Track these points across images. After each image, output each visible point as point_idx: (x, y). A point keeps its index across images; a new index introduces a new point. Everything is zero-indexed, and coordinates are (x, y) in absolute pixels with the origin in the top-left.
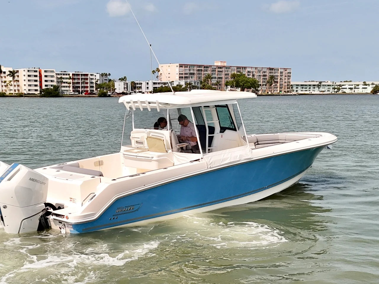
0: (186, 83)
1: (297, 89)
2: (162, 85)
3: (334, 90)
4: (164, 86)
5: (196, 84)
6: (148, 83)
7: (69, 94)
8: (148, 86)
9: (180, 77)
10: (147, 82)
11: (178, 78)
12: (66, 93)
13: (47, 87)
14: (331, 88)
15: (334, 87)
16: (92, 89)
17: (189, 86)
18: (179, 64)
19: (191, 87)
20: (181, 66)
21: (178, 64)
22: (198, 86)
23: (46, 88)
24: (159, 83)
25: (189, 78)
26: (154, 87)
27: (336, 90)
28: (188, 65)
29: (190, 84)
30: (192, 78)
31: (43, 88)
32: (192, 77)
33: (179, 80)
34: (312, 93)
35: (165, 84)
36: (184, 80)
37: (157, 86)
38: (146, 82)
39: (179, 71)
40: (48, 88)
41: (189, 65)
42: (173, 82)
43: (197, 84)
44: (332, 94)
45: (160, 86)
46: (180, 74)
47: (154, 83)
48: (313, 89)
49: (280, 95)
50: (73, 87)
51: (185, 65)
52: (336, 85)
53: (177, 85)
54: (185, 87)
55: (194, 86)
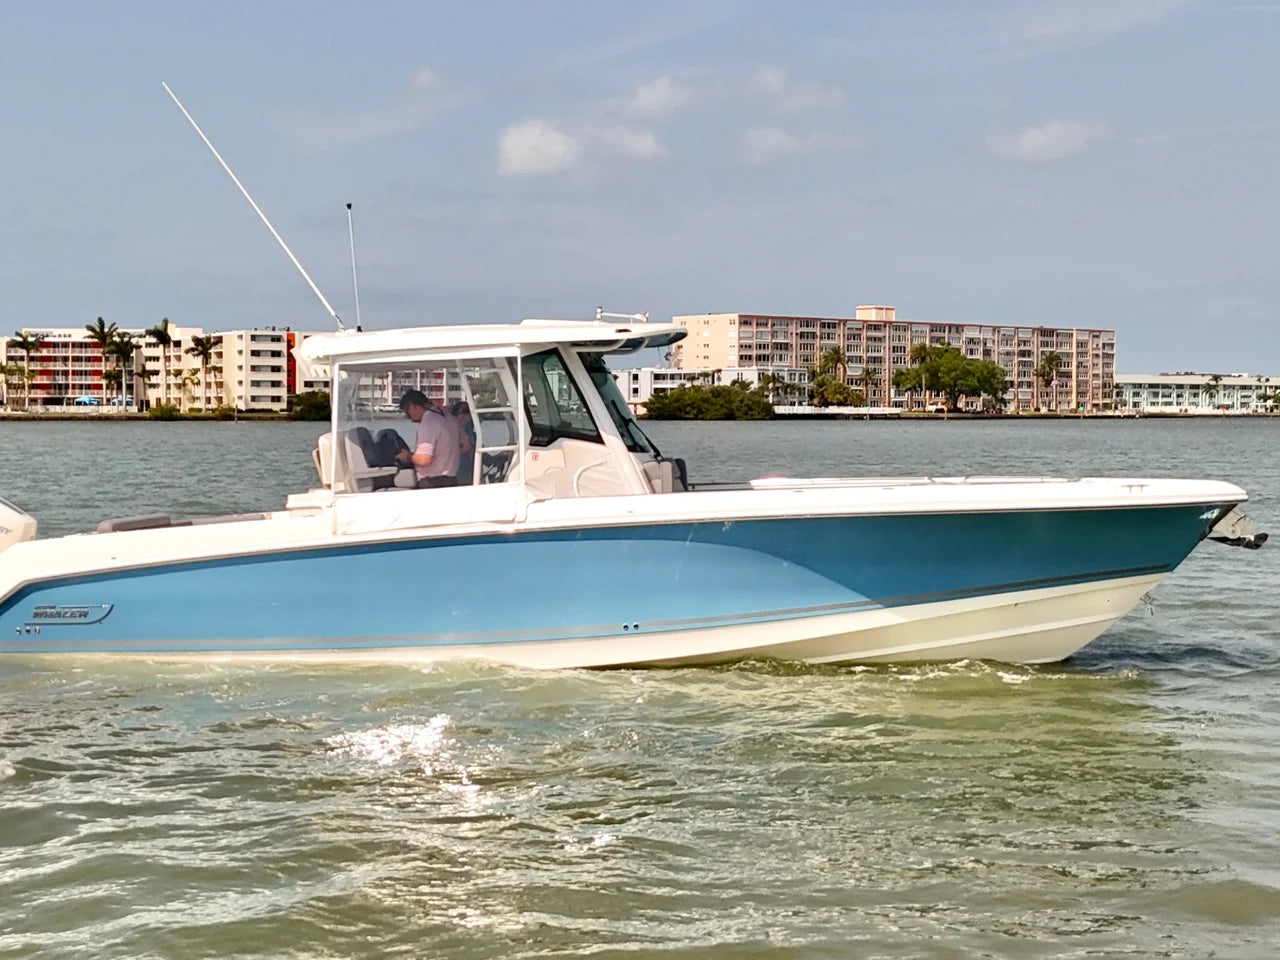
0: (762, 377)
1: (1136, 399)
2: (683, 381)
3: (1265, 401)
4: (688, 385)
5: (797, 381)
6: (636, 377)
7: (381, 410)
8: (635, 386)
9: (741, 357)
10: (634, 371)
11: (735, 358)
12: (369, 408)
13: (310, 390)
14: (1254, 396)
15: (1262, 391)
16: (454, 394)
17: (771, 385)
18: (740, 316)
19: (777, 388)
20: (745, 321)
21: (735, 317)
22: (802, 386)
23: (307, 393)
24: (673, 377)
25: (773, 359)
26: (656, 390)
27: (1270, 403)
28: (768, 318)
29: (774, 378)
30: (781, 360)
31: (298, 392)
32: (781, 356)
33: (740, 366)
34: (1189, 412)
35: (692, 378)
36: (754, 367)
37: (667, 384)
38: (630, 373)
39: (740, 338)
40: (313, 393)
41: (773, 318)
42: (719, 371)
43: (800, 380)
44: (1256, 416)
45: (675, 386)
46: (742, 346)
47: (657, 377)
48: (1193, 400)
49: (1079, 417)
50: (395, 388)
51: (758, 317)
52: (1271, 387)
53: (734, 383)
54: (760, 388)
55: (788, 386)
